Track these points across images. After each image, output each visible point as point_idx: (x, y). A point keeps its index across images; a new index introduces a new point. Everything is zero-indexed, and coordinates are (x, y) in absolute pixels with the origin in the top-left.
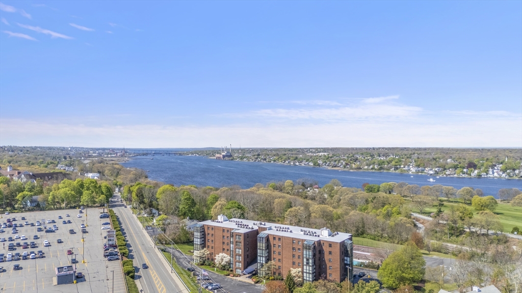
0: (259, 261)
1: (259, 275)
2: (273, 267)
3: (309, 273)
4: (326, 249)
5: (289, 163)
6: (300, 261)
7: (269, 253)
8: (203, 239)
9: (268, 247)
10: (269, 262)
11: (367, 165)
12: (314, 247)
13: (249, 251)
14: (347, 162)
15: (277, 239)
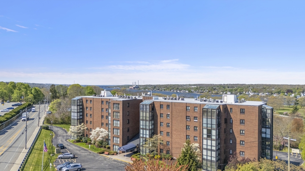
0: (141, 135)
1: (141, 153)
2: (159, 142)
3: (211, 150)
4: (235, 117)
5: (173, 91)
6: (197, 133)
7: (155, 125)
8: (81, 114)
9: (154, 118)
10: (155, 136)
11: (222, 92)
12: (220, 112)
13: (130, 124)
14: (209, 90)
15: (165, 107)
